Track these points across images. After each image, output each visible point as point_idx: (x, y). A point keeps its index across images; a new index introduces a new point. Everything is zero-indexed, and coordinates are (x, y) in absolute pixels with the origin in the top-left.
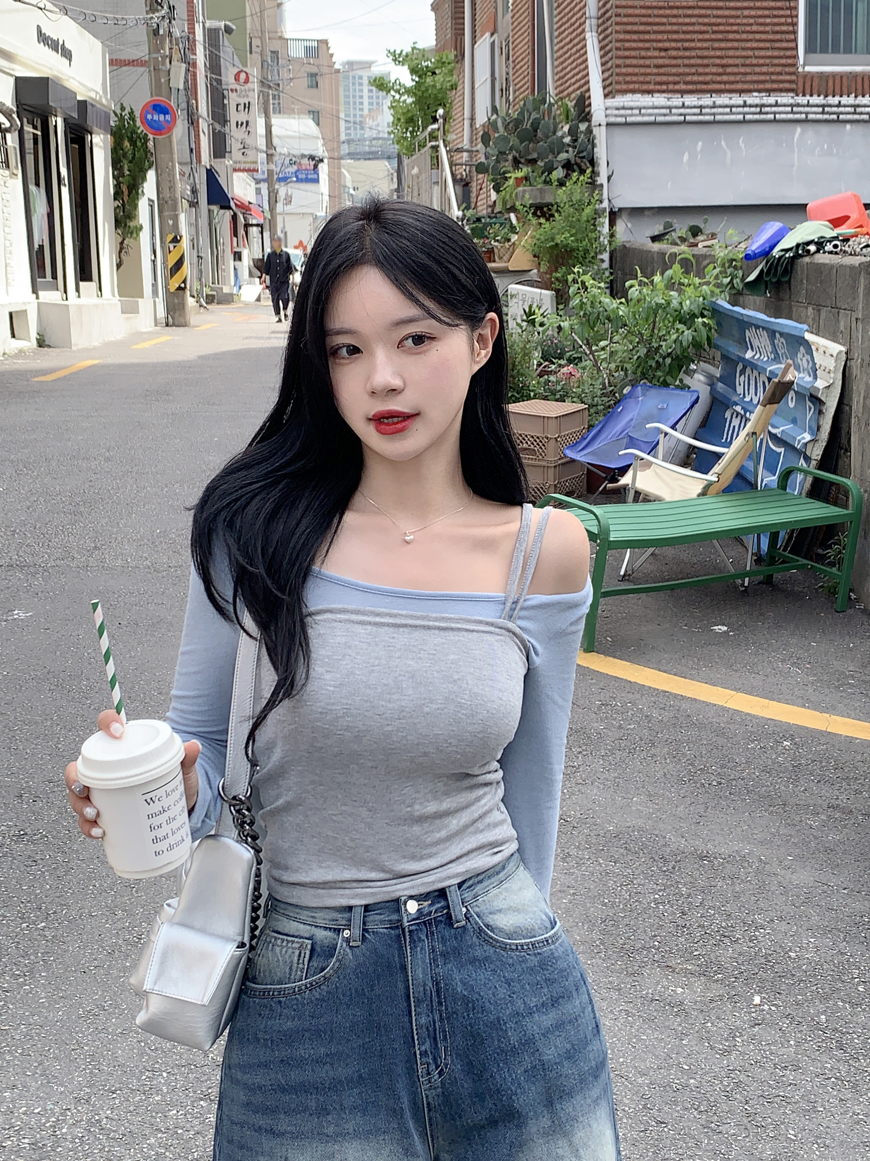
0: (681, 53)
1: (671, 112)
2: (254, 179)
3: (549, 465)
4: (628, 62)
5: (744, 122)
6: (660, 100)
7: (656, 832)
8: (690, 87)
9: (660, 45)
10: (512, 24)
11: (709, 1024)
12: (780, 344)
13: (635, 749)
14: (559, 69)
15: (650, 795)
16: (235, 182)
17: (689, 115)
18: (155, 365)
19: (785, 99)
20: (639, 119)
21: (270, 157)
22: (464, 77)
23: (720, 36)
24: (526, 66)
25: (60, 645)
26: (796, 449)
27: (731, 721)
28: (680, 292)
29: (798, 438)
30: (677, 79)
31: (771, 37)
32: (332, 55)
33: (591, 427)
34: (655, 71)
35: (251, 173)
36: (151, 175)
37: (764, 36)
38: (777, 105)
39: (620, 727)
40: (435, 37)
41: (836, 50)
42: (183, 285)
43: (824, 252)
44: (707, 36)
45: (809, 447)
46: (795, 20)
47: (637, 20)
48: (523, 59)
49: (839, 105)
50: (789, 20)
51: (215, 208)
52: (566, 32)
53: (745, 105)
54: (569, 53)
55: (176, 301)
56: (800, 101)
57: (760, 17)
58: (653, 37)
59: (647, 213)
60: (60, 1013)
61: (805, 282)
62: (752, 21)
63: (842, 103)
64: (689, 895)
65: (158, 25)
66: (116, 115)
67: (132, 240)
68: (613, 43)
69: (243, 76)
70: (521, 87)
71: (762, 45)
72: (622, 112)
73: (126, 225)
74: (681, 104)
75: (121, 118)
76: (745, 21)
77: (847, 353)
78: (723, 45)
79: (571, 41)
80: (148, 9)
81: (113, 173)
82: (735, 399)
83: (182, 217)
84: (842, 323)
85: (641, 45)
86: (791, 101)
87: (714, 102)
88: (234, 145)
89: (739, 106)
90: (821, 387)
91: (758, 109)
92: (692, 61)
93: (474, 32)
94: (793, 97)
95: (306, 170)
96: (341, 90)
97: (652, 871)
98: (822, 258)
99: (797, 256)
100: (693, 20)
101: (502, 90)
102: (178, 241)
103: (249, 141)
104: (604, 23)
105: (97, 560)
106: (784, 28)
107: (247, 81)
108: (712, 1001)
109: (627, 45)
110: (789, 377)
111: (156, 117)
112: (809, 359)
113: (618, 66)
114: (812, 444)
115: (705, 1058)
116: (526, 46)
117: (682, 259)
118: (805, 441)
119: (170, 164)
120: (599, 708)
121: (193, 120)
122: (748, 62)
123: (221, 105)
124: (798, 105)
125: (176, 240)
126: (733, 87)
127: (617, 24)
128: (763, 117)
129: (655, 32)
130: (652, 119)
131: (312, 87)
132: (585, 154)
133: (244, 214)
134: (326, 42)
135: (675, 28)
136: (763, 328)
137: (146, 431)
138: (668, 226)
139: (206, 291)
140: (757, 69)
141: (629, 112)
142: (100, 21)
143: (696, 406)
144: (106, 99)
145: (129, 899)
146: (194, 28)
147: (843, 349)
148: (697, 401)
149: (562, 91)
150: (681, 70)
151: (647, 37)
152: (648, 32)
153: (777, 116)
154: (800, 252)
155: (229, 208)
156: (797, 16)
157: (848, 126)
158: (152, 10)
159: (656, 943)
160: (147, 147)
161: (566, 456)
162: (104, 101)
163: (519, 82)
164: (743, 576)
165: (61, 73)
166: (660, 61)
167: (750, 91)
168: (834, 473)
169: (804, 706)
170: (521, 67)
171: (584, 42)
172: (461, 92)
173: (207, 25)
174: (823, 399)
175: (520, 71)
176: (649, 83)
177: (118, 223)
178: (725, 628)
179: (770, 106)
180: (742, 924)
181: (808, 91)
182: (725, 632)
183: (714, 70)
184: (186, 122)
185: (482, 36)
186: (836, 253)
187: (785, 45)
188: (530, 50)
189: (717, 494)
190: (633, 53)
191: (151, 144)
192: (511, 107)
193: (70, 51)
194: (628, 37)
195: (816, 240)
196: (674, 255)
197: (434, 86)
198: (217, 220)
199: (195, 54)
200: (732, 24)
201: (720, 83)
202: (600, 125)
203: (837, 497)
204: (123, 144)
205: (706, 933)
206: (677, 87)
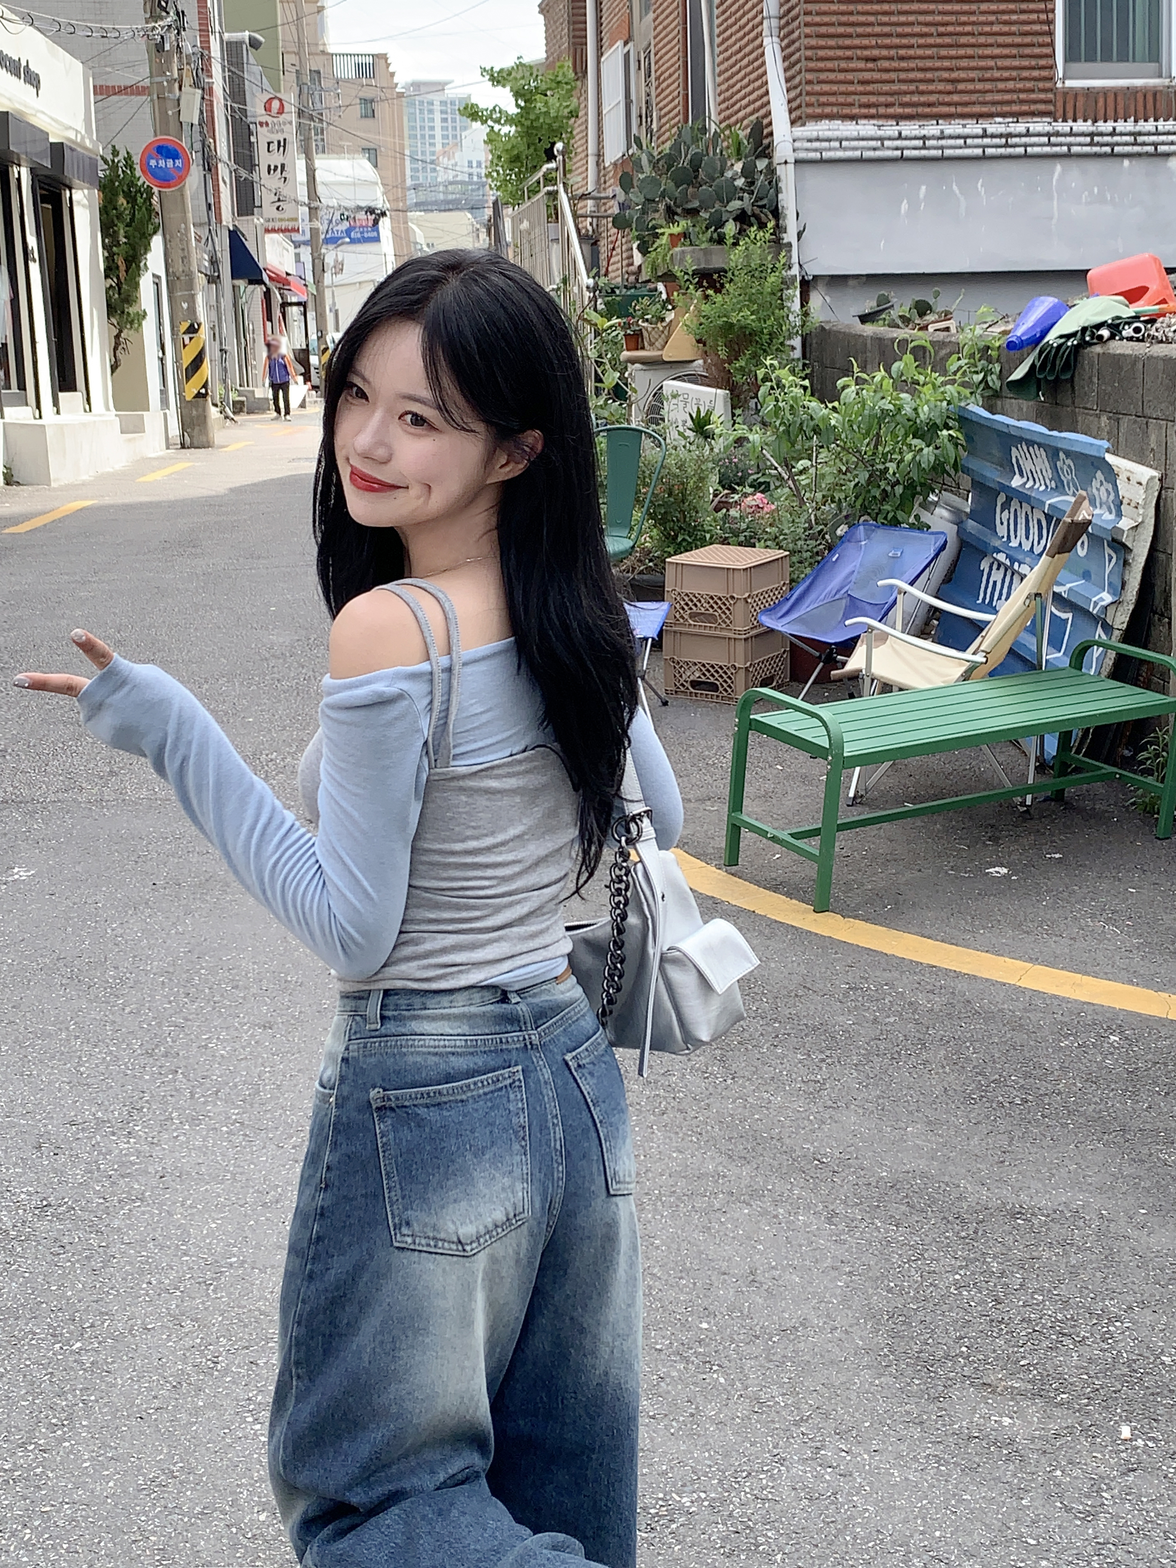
0: (895, 64)
1: (883, 145)
2: (292, 242)
3: (737, 636)
4: (823, 76)
5: (984, 158)
6: (867, 128)
7: (947, 1179)
8: (908, 110)
9: (867, 53)
10: (655, 29)
11: (1059, 1473)
12: (1065, 468)
13: (899, 1053)
14: (724, 87)
15: (929, 1123)
16: (268, 247)
17: (908, 148)
18: (172, 504)
19: (1040, 126)
20: (840, 154)
21: (313, 211)
22: (586, 99)
23: (948, 40)
24: (676, 84)
25: (71, 918)
26: (1091, 614)
27: (1030, 1007)
28: (913, 392)
29: (1094, 599)
30: (890, 99)
31: (1018, 40)
32: (392, 75)
33: (793, 582)
34: (860, 88)
35: (288, 234)
36: (157, 242)
37: (1008, 40)
38: (1028, 134)
39: (875, 1021)
40: (544, 48)
41: (1107, 58)
42: (203, 391)
43: (1122, 339)
44: (930, 41)
45: (1111, 611)
46: (1050, 16)
47: (834, 19)
48: (670, 76)
49: (1113, 133)
50: (1043, 17)
51: (241, 283)
52: (734, 38)
53: (985, 135)
54: (738, 66)
55: (194, 412)
56: (1060, 129)
57: (1003, 12)
58: (857, 42)
59: (851, 282)
60: (111, 1484)
61: (1095, 380)
62: (992, 18)
63: (1118, 130)
64: (1003, 1273)
65: (162, 37)
66: (105, 161)
67: (132, 332)
68: (802, 51)
69: (276, 104)
70: (670, 112)
71: (1006, 51)
72: (816, 145)
73: (123, 312)
74: (896, 133)
75: (114, 167)
76: (982, 18)
77: (1161, 480)
78: (953, 52)
79: (740, 49)
80: (148, 16)
81: (103, 241)
82: (997, 543)
83: (200, 299)
84: (1153, 438)
85: (840, 53)
86: (1048, 128)
87: (942, 132)
88: (265, 197)
89: (976, 137)
90: (1126, 529)
91: (1003, 140)
92: (912, 75)
93: (599, 40)
94: (1050, 123)
95: (361, 226)
96: (405, 119)
97: (947, 1238)
98: (1118, 347)
99: (1083, 344)
100: (911, 18)
101: (641, 116)
102: (196, 331)
103: (286, 191)
104: (788, 23)
105: (115, 791)
106: (1037, 28)
107: (281, 111)
108: (1057, 1436)
109: (821, 53)
110: (1083, 515)
111: (162, 163)
112: (1111, 490)
113: (809, 82)
114: (1114, 607)
115: (1060, 1527)
116: (676, 58)
117: (914, 347)
118: (1104, 603)
119: (183, 226)
120: (846, 994)
121: (209, 166)
122: (988, 75)
123: (247, 145)
124: (1057, 134)
125: (192, 330)
126: (967, 110)
127: (807, 25)
128: (1010, 150)
129: (859, 36)
130: (857, 154)
131: (366, 116)
132: (764, 202)
133: (280, 289)
134: (384, 57)
135: (887, 29)
136: (1040, 445)
137: (170, 601)
138: (883, 300)
139: (233, 396)
140: (1001, 85)
141: (825, 144)
142: (81, 33)
143: (943, 554)
144: (91, 140)
145: (203, 1303)
146: (209, 42)
147: (1156, 474)
148: (943, 547)
149: (729, 117)
150: (895, 87)
151: (848, 42)
152: (850, 36)
153: (1029, 149)
154: (1088, 339)
155: (261, 282)
156: (1053, 11)
157: (1126, 162)
158: (154, 18)
159: (964, 1349)
160: (151, 204)
161: (761, 625)
162: (88, 143)
163: (665, 106)
164: (1023, 793)
165: (25, 106)
166: (867, 76)
167: (991, 115)
168: (1145, 647)
169: (1131, 982)
170: (668, 86)
171: (760, 51)
172: (583, 119)
173: (226, 36)
174: (1129, 545)
175: (668, 91)
176: (852, 105)
177: (112, 309)
178: (1005, 871)
179: (1020, 135)
180: (1088, 1316)
181: (1070, 114)
182: (1004, 876)
183: (941, 87)
184: (201, 168)
185: (611, 46)
186: (1138, 340)
187: (1037, 51)
188: (680, 63)
189: (983, 679)
190: (830, 65)
191: (155, 200)
192: (654, 138)
193: (37, 75)
194: (822, 42)
195: (1110, 322)
196: (903, 343)
197: (547, 113)
198: (244, 300)
199: (211, 77)
200: (964, 24)
201: (949, 104)
202: (786, 162)
203: (1150, 680)
204: (117, 201)
205: (1035, 1331)
206: (891, 111)
